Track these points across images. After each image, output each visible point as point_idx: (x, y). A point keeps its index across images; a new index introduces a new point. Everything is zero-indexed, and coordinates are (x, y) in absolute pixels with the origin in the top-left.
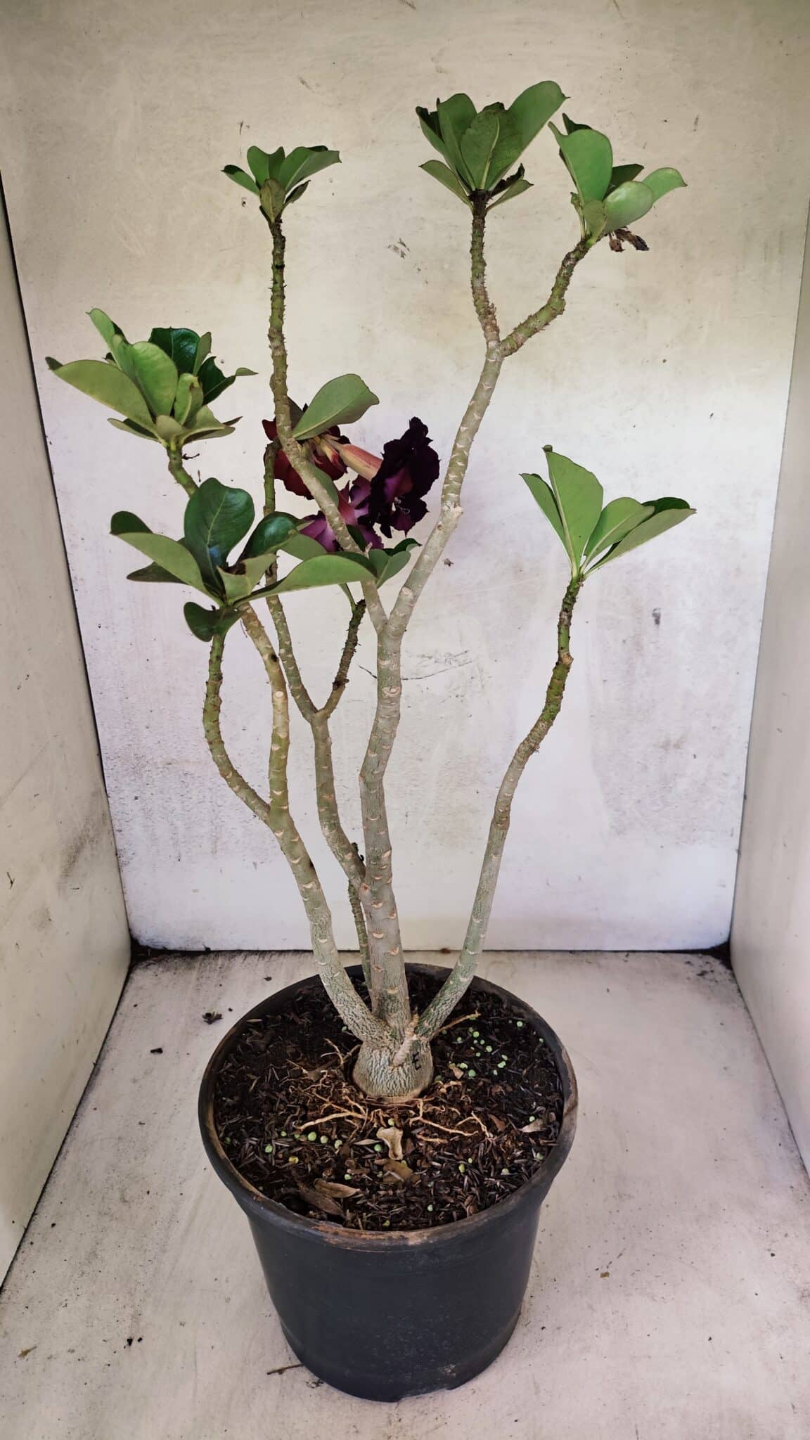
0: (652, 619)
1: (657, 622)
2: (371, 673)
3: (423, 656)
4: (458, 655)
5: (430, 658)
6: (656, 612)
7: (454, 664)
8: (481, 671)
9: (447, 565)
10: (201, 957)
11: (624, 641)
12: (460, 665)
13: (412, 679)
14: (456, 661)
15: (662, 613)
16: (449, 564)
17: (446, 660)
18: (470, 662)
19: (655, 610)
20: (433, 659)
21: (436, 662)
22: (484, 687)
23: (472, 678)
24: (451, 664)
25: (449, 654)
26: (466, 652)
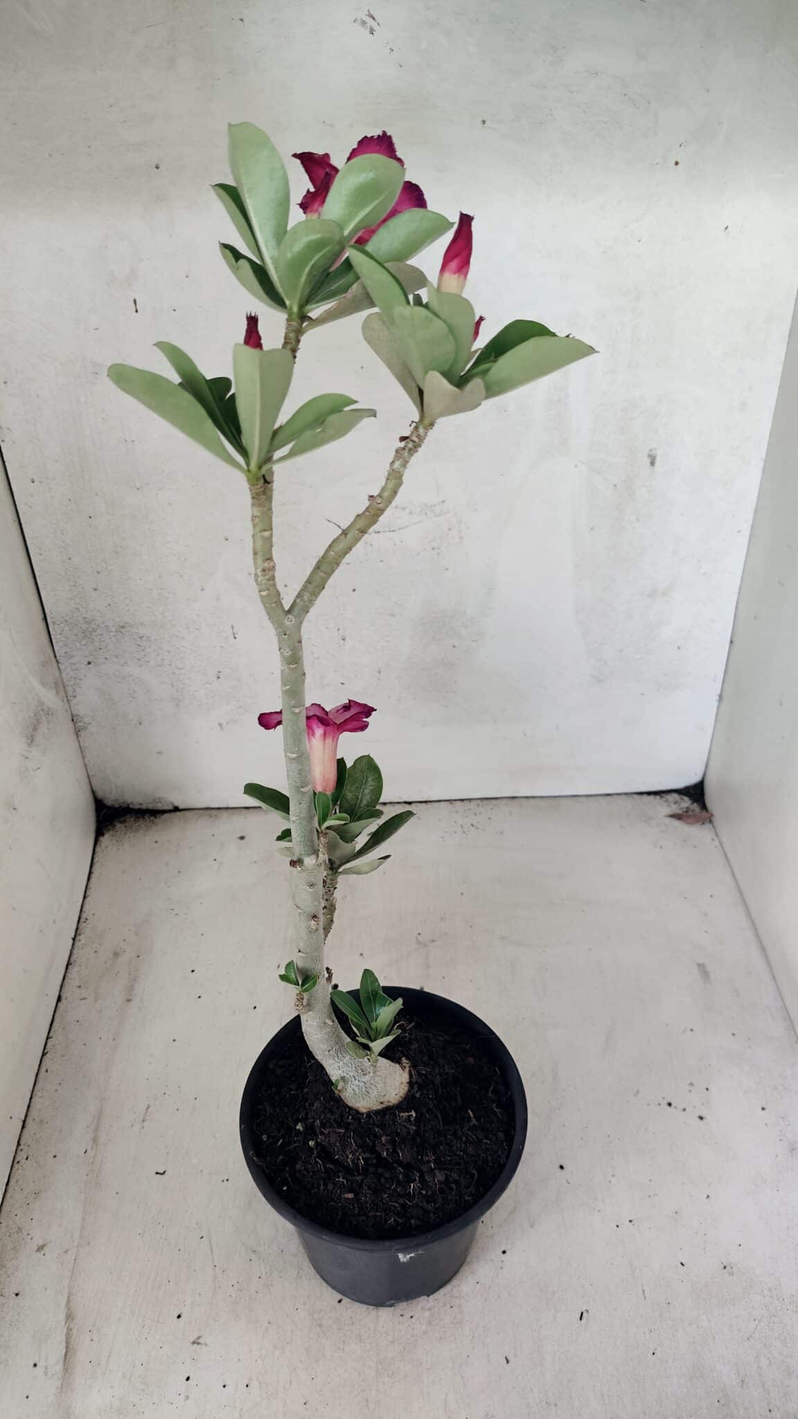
0: (648, 461)
1: (652, 463)
2: (339, 526)
4: (434, 506)
5: (404, 509)
6: (653, 452)
7: (430, 514)
8: (460, 521)
11: (615, 486)
12: (437, 516)
13: (385, 532)
14: (432, 511)
15: (659, 453)
17: (421, 511)
18: (448, 512)
19: (651, 450)
20: (407, 511)
21: (411, 513)
22: (461, 538)
23: (450, 529)
24: (427, 514)
25: (426, 504)
26: (443, 502)
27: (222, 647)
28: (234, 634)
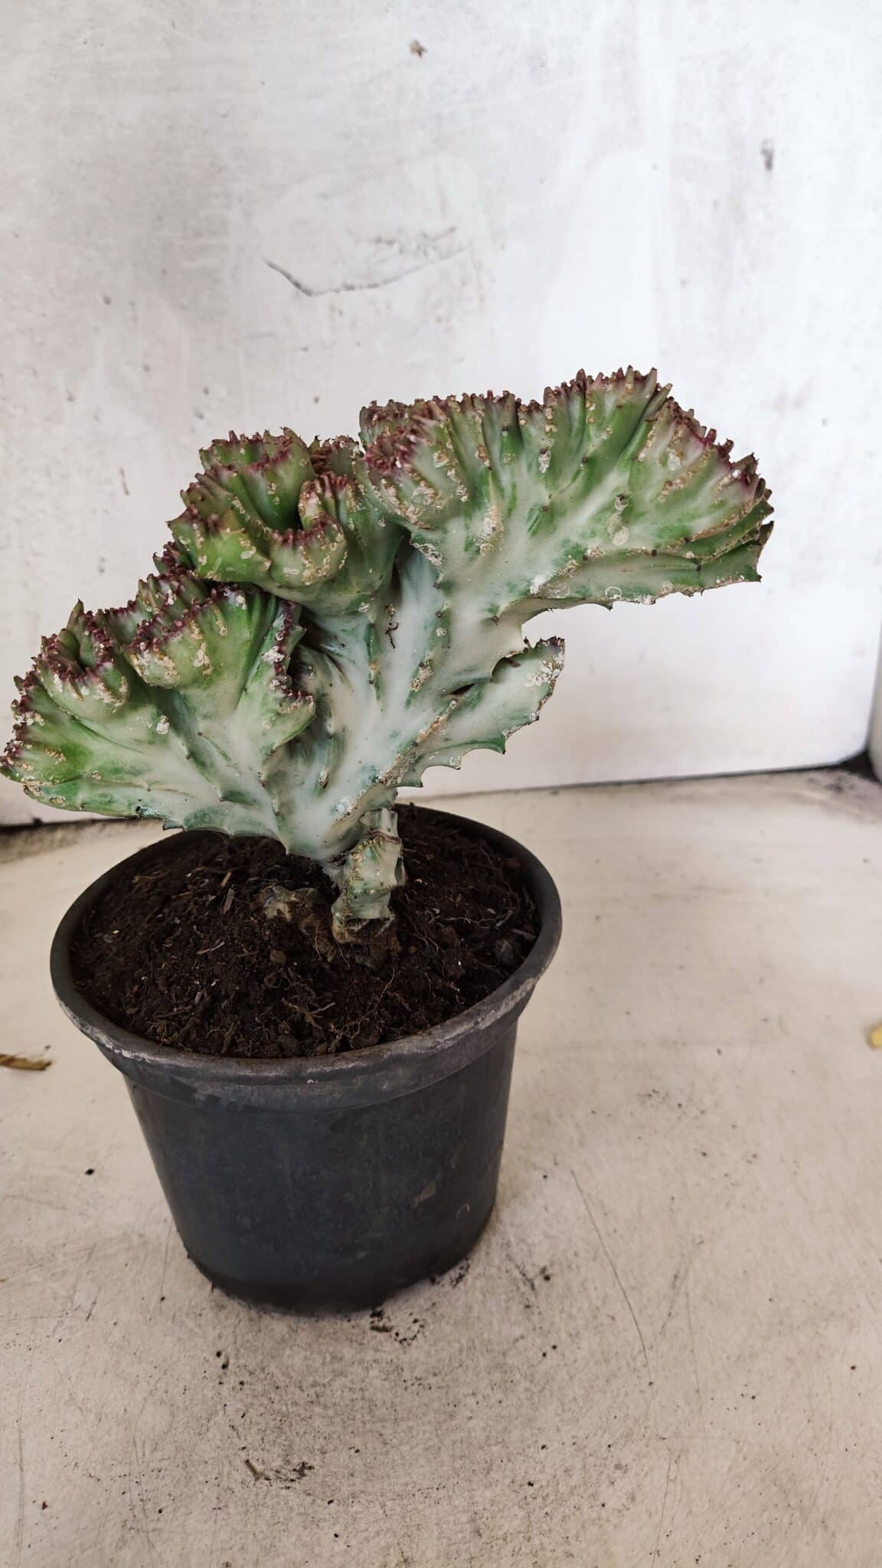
0: (761, 160)
1: (769, 165)
2: (288, 277)
3: (379, 240)
4: (437, 238)
5: (390, 243)
6: (769, 146)
7: (432, 254)
8: (479, 267)
9: (416, 56)
10: (24, 834)
11: (716, 204)
12: (442, 257)
13: (361, 288)
14: (435, 248)
15: (778, 149)
16: (420, 51)
17: (418, 248)
18: (460, 250)
19: (765, 142)
20: (396, 247)
21: (401, 251)
22: (482, 299)
23: (464, 283)
24: (426, 254)
25: (425, 236)
26: (452, 230)
27: (106, 512)
28: (125, 485)
